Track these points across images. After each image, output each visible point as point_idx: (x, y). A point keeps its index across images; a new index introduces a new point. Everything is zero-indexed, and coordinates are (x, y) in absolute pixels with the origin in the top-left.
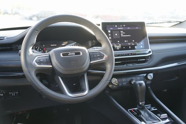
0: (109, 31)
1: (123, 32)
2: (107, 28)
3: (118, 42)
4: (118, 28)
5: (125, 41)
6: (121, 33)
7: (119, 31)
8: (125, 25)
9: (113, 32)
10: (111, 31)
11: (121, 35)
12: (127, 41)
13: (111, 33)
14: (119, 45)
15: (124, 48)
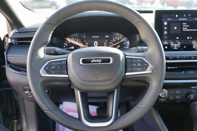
0: (165, 23)
1: (187, 25)
2: (163, 19)
3: (178, 38)
4: (180, 19)
5: (188, 38)
6: (184, 26)
7: (180, 24)
8: (190, 15)
9: (171, 24)
10: (169, 22)
11: (183, 28)
12: (191, 38)
13: (168, 26)
14: (178, 43)
15: (185, 47)
